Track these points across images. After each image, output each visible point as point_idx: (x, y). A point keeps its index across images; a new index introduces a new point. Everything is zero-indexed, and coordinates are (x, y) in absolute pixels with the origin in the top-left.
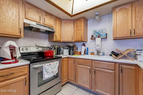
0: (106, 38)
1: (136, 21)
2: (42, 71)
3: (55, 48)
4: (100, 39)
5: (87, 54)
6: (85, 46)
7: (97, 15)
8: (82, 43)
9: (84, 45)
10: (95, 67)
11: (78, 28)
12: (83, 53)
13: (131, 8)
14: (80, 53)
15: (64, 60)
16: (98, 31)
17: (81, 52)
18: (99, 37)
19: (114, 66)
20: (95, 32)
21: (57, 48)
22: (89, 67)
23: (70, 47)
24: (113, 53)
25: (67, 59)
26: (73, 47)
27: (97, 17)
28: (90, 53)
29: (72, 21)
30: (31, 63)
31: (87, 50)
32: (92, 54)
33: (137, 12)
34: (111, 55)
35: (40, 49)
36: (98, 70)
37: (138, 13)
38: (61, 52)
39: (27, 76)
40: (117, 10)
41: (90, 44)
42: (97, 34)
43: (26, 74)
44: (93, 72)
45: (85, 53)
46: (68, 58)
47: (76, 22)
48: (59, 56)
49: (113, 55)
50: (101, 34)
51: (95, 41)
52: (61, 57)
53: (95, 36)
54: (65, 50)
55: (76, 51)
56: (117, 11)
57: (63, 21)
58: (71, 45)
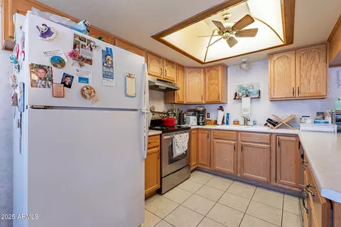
0: (259, 98)
1: (301, 76)
2: (172, 145)
4: (249, 99)
5: (227, 124)
6: (223, 110)
7: (244, 62)
8: (218, 106)
9: (221, 109)
10: (242, 141)
11: (211, 82)
12: (219, 122)
13: (294, 58)
14: (216, 123)
15: (193, 132)
16: (245, 86)
17: (216, 121)
18: (247, 96)
19: (269, 138)
20: (241, 88)
22: (233, 142)
24: (269, 121)
25: (195, 131)
26: (203, 112)
27: (244, 66)
28: (232, 122)
29: (202, 70)
30: (163, 132)
31: (228, 117)
32: (236, 123)
33: (302, 63)
34: (266, 124)
36: (246, 146)
37: (304, 65)
38: (186, 120)
39: (159, 148)
40: (275, 57)
41: (232, 108)
42: (244, 91)
43: (158, 146)
44: (240, 148)
45: (223, 123)
46: (197, 129)
47: (208, 72)
49: (269, 124)
50: (250, 91)
51: (241, 102)
52: (189, 128)
53: (240, 94)
54: (191, 117)
55: (207, 119)
56: (275, 59)
57: (186, 70)
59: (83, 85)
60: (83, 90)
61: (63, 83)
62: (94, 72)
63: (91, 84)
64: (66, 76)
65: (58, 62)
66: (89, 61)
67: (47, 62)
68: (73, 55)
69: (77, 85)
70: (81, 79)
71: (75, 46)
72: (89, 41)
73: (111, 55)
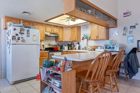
0: (90, 39)
3: (59, 46)
5: (80, 49)
6: (79, 44)
7: (84, 26)
8: (77, 42)
11: (74, 33)
14: (76, 49)
16: (86, 34)
18: (86, 38)
21: (61, 46)
23: (69, 45)
25: (66, 52)
26: (71, 45)
28: (82, 49)
29: (70, 28)
30: (50, 52)
35: (51, 46)
38: (63, 48)
39: (48, 57)
43: (47, 56)
48: (61, 50)
50: (88, 36)
52: (62, 51)
53: (84, 38)
54: (65, 47)
55: (74, 47)
57: (64, 28)
58: (70, 43)
59: (22, 39)
60: (22, 40)
61: (18, 39)
62: (25, 36)
63: (24, 39)
64: (18, 37)
65: (17, 35)
66: (24, 34)
67: (15, 35)
68: (20, 33)
69: (21, 39)
70: (22, 38)
71: (20, 31)
72: (24, 29)
73: (29, 31)
